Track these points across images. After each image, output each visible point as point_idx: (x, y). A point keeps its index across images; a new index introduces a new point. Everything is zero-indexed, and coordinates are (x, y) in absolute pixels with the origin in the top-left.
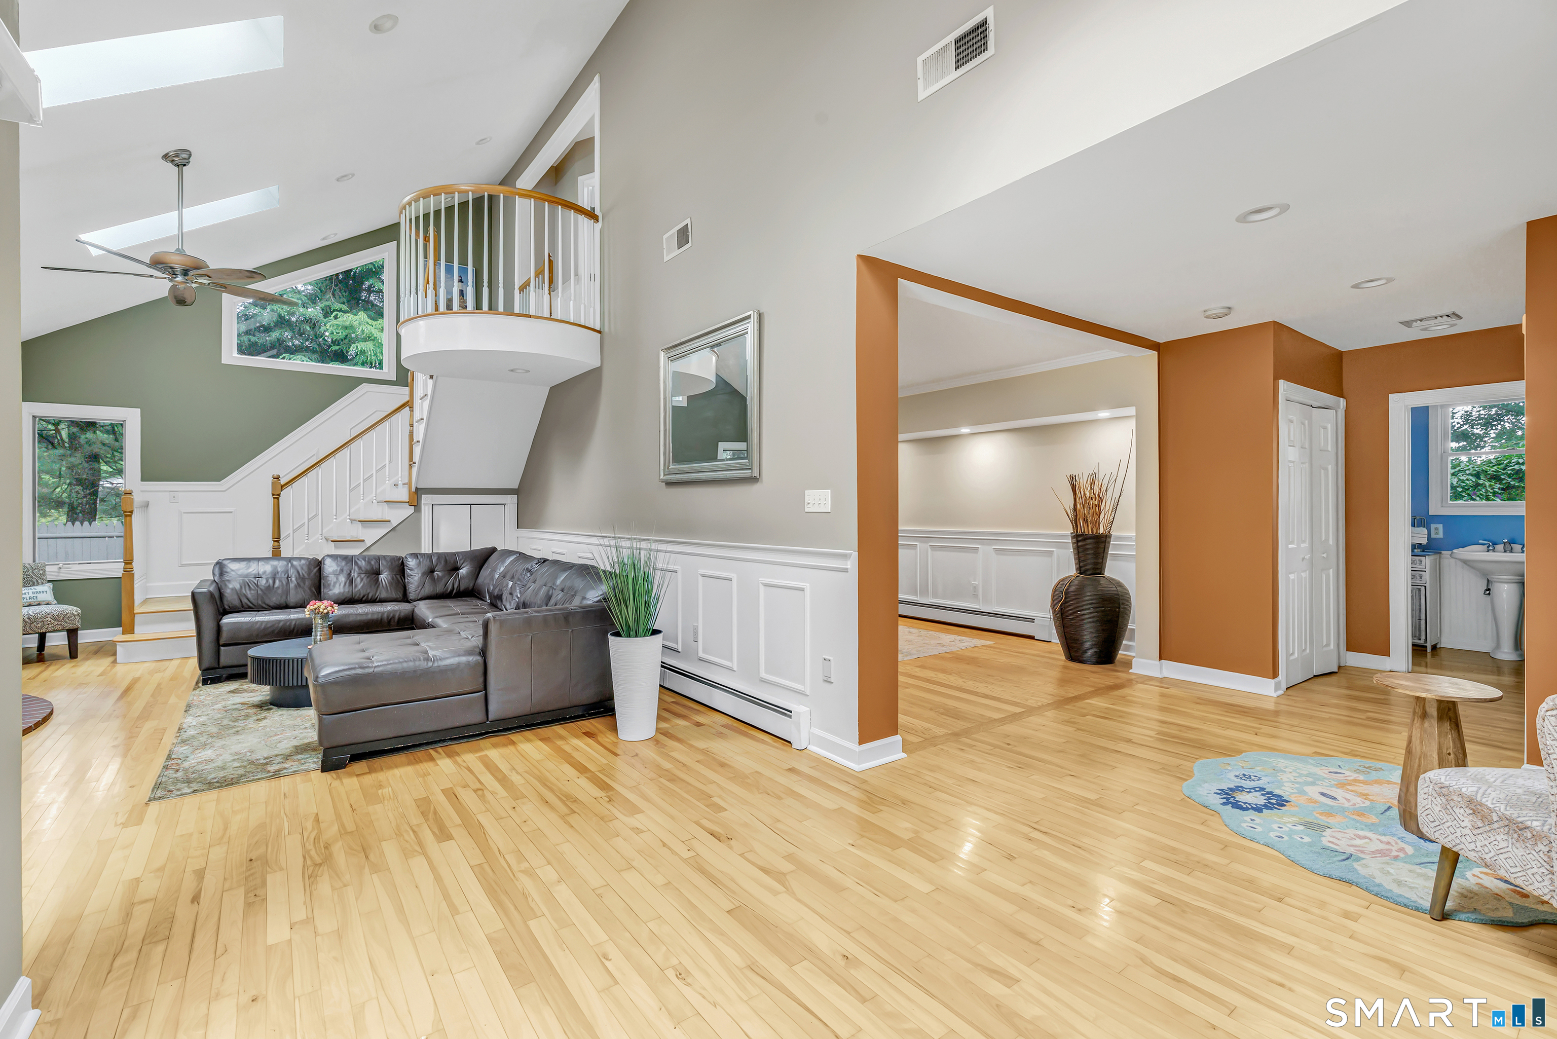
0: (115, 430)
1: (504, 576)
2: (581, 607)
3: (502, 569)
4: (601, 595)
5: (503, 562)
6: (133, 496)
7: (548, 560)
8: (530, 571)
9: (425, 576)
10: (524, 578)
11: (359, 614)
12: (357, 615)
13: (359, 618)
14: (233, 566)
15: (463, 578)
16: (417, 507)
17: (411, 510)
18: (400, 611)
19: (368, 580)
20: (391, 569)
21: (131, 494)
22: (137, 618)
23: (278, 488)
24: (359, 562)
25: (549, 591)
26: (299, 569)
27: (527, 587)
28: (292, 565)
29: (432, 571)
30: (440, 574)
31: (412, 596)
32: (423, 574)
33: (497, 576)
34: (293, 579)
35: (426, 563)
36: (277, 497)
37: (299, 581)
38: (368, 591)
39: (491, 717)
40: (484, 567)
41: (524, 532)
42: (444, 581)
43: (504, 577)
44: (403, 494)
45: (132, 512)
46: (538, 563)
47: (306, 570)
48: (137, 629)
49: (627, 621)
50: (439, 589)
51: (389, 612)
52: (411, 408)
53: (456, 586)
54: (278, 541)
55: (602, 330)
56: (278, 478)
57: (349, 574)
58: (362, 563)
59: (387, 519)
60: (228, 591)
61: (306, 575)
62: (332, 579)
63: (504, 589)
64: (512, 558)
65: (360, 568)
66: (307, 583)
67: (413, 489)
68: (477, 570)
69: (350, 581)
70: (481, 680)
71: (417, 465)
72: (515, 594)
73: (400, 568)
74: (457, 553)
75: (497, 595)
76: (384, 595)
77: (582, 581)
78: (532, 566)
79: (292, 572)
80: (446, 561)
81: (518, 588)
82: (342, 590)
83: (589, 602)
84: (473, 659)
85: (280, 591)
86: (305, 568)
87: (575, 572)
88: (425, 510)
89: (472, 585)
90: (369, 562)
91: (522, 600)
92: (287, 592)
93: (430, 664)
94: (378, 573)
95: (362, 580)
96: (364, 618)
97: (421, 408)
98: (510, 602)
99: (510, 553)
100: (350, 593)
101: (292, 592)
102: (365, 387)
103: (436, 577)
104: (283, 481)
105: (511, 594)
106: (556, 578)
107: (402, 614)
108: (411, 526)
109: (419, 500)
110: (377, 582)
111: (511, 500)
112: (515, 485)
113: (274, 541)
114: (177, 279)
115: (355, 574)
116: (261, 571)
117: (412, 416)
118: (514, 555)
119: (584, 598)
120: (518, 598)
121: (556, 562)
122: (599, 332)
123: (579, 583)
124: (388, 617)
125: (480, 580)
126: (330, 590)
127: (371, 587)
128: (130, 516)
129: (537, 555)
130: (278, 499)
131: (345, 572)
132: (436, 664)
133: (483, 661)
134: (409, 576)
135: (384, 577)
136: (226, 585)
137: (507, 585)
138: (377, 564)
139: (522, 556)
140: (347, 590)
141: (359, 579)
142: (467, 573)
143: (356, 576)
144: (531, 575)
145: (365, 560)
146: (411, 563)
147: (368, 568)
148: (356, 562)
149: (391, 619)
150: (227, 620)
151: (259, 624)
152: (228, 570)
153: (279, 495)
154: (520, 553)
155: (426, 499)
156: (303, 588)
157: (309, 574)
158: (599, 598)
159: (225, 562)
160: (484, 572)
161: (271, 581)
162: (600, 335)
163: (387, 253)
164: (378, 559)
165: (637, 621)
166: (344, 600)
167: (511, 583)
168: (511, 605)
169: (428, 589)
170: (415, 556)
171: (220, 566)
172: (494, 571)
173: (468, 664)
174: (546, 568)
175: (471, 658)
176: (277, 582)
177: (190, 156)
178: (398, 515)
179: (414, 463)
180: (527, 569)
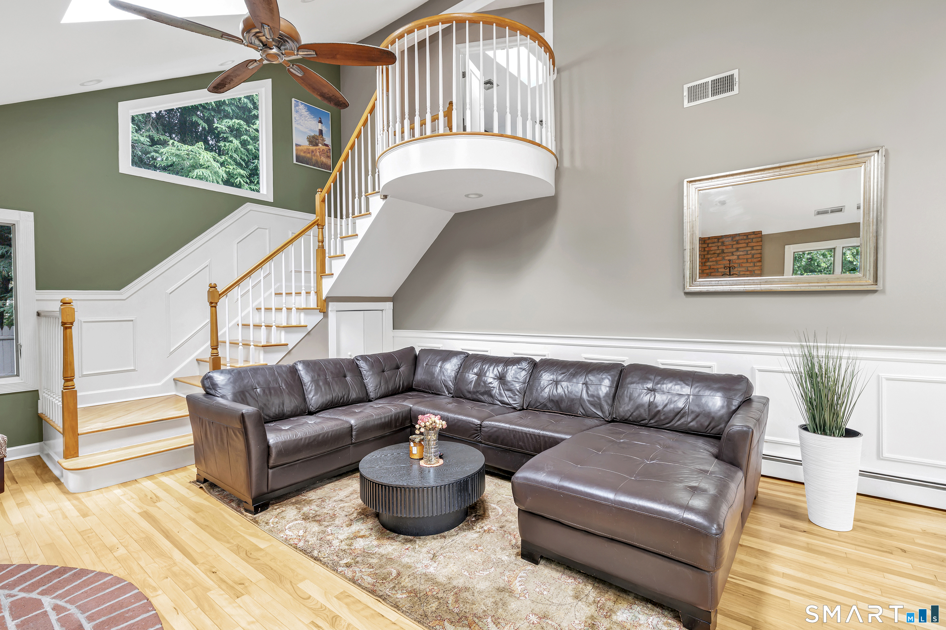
6: (73, 306)
9: (377, 377)
16: (325, 314)
17: (320, 316)
19: (338, 382)
21: (70, 303)
22: (80, 438)
23: (217, 295)
29: (382, 372)
30: (388, 373)
31: (372, 395)
36: (213, 305)
44: (314, 303)
48: (82, 451)
52: (321, 225)
54: (216, 349)
56: (215, 287)
59: (304, 325)
61: (292, 382)
65: (330, 372)
67: (324, 298)
71: (334, 276)
73: (357, 370)
88: (332, 316)
102: (248, 206)
108: (320, 331)
109: (326, 308)
110: (348, 384)
111: (389, 306)
112: (392, 295)
113: (213, 349)
117: (321, 233)
128: (70, 328)
130: (215, 309)
134: (367, 375)
142: (407, 370)
143: (330, 380)
148: (324, 366)
153: (217, 303)
155: (333, 306)
163: (263, 89)
169: (383, 389)
178: (312, 320)
179: (331, 274)
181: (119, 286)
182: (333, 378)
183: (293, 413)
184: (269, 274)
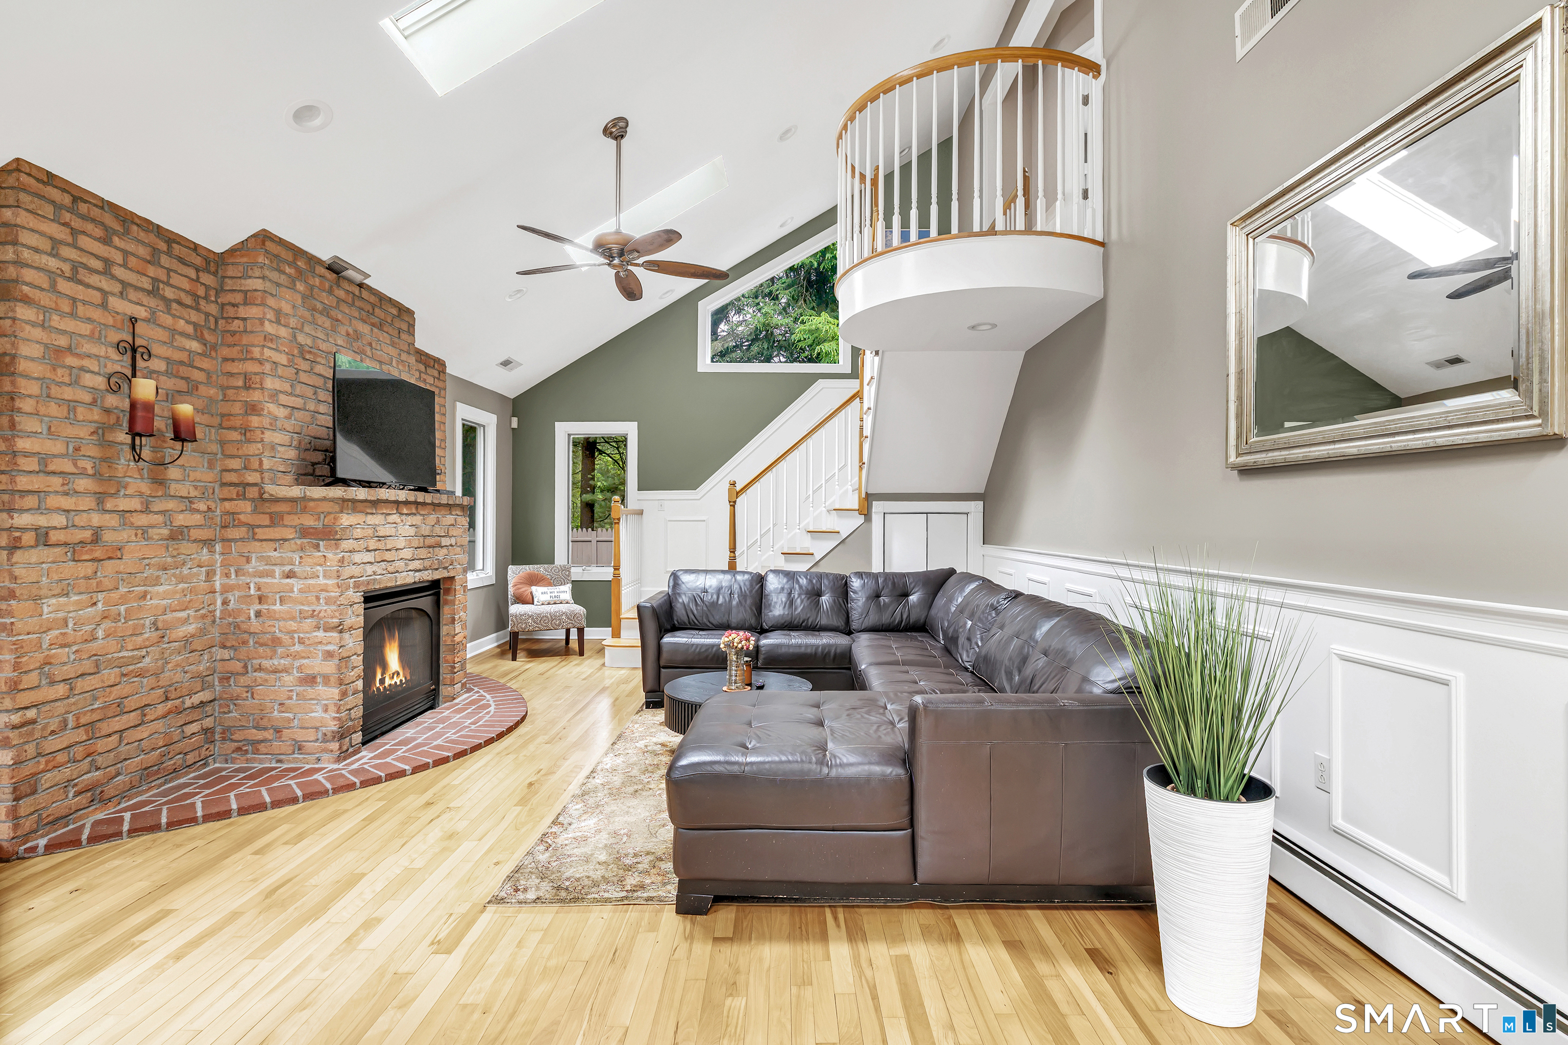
0: (620, 442)
1: (961, 609)
2: (1083, 702)
3: (960, 600)
4: (1120, 679)
5: (962, 590)
7: (1021, 594)
8: (995, 609)
9: (870, 601)
10: (987, 618)
11: (792, 646)
12: (789, 646)
13: (791, 650)
14: (685, 578)
15: (913, 606)
16: (868, 517)
17: (861, 520)
18: (836, 645)
19: (808, 602)
20: (833, 590)
22: (622, 623)
23: (735, 494)
24: (800, 580)
25: (1022, 648)
26: (742, 584)
27: (992, 632)
28: (735, 579)
29: (878, 596)
30: (887, 600)
31: (855, 625)
32: (868, 598)
33: (953, 609)
34: (736, 596)
35: (871, 583)
36: (733, 504)
37: (741, 598)
38: (808, 615)
39: (922, 876)
40: (939, 595)
41: (990, 549)
42: (891, 609)
43: (961, 612)
44: (853, 502)
45: (619, 519)
46: (1008, 598)
47: (749, 587)
48: (622, 633)
49: (1187, 756)
50: (886, 619)
51: (824, 646)
52: (861, 399)
53: (905, 617)
54: (734, 552)
55: (1106, 241)
56: (733, 484)
57: (790, 594)
58: (803, 581)
59: (837, 530)
60: (679, 605)
61: (748, 592)
62: (774, 598)
63: (961, 630)
64: (973, 586)
65: (801, 587)
66: (749, 602)
67: (863, 495)
68: (931, 598)
69: (791, 602)
70: (906, 809)
71: (866, 465)
72: (973, 641)
73: (843, 588)
74: (908, 574)
75: (952, 637)
76: (824, 621)
77: (1081, 643)
78: (998, 602)
79: (736, 587)
80: (894, 584)
81: (978, 633)
82: (782, 613)
83: (1097, 691)
84: (891, 772)
85: (723, 609)
86: (747, 583)
87: (1066, 623)
88: (877, 519)
89: (923, 617)
90: (811, 581)
91: (983, 653)
92: (729, 612)
93: (825, 770)
94: (819, 594)
95: (802, 601)
96: (797, 650)
97: (869, 398)
98: (967, 651)
99: (971, 578)
100: (790, 616)
101: (734, 611)
102: (821, 383)
103: (882, 604)
104: (738, 488)
105: (969, 639)
106: (1035, 628)
107: (838, 651)
108: (861, 537)
109: (869, 508)
110: (817, 604)
111: (976, 507)
112: (981, 490)
113: (731, 552)
114: (615, 262)
115: (796, 594)
116: (708, 585)
117: (862, 408)
118: (976, 581)
119: (1085, 680)
120: (978, 646)
121: (1034, 600)
122: (1102, 244)
123: (1076, 646)
124: (822, 652)
125: (933, 612)
126: (771, 611)
127: (811, 610)
128: (618, 523)
129: (1010, 584)
130: (734, 506)
131: (785, 591)
132: (834, 773)
133: (908, 779)
134: (853, 600)
135: (826, 599)
136: (676, 598)
137: (966, 623)
138: (819, 583)
139: (988, 586)
140: (786, 613)
141: (799, 600)
142: (918, 599)
143: (796, 596)
144: (997, 614)
145: (806, 578)
146: (856, 583)
147: (810, 588)
148: (797, 579)
149: (826, 655)
150: (668, 639)
151: (694, 646)
152: (680, 582)
153: (735, 502)
154: (984, 580)
155: (877, 507)
156: (745, 607)
157: (751, 592)
158: (1115, 685)
159: (679, 573)
160: (940, 601)
161: (715, 597)
162: (1102, 249)
164: (820, 576)
165: (1215, 760)
166: (783, 624)
167: (969, 623)
168: (968, 656)
169: (873, 619)
170: (860, 575)
171: (675, 576)
172: (950, 600)
173: (884, 780)
174: (1019, 608)
175: (888, 770)
176: (721, 597)
177: (627, 126)
178: (848, 525)
179: (864, 464)
180: (992, 604)
181: (694, 486)
182: (800, 595)
183: (740, 626)
184: (845, 465)
